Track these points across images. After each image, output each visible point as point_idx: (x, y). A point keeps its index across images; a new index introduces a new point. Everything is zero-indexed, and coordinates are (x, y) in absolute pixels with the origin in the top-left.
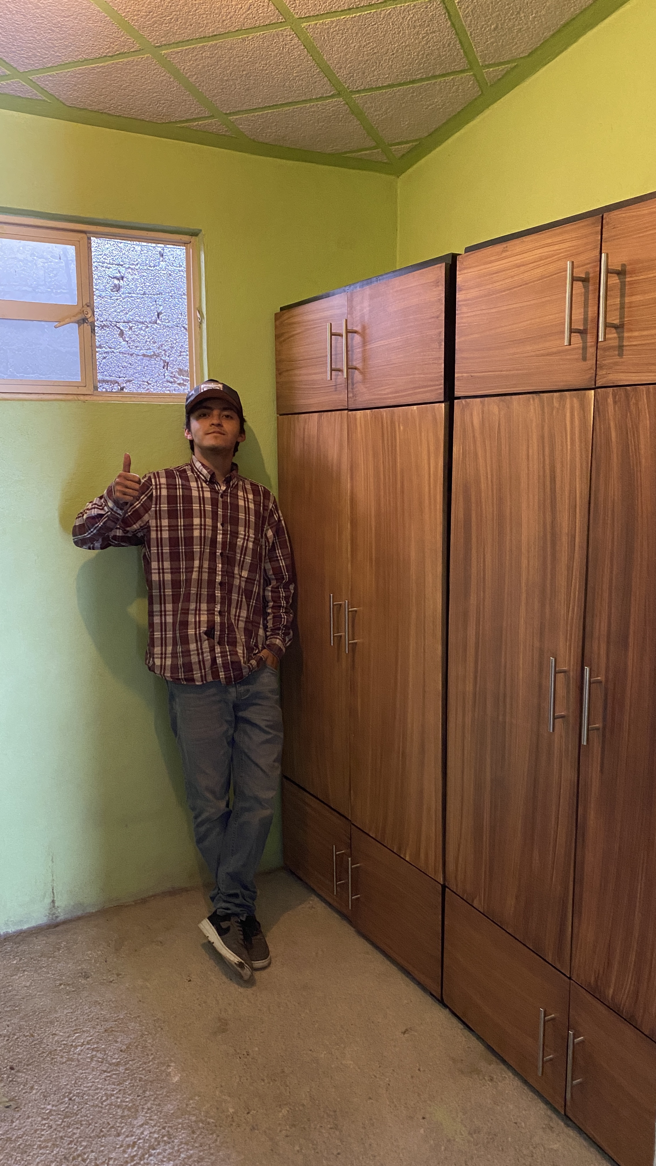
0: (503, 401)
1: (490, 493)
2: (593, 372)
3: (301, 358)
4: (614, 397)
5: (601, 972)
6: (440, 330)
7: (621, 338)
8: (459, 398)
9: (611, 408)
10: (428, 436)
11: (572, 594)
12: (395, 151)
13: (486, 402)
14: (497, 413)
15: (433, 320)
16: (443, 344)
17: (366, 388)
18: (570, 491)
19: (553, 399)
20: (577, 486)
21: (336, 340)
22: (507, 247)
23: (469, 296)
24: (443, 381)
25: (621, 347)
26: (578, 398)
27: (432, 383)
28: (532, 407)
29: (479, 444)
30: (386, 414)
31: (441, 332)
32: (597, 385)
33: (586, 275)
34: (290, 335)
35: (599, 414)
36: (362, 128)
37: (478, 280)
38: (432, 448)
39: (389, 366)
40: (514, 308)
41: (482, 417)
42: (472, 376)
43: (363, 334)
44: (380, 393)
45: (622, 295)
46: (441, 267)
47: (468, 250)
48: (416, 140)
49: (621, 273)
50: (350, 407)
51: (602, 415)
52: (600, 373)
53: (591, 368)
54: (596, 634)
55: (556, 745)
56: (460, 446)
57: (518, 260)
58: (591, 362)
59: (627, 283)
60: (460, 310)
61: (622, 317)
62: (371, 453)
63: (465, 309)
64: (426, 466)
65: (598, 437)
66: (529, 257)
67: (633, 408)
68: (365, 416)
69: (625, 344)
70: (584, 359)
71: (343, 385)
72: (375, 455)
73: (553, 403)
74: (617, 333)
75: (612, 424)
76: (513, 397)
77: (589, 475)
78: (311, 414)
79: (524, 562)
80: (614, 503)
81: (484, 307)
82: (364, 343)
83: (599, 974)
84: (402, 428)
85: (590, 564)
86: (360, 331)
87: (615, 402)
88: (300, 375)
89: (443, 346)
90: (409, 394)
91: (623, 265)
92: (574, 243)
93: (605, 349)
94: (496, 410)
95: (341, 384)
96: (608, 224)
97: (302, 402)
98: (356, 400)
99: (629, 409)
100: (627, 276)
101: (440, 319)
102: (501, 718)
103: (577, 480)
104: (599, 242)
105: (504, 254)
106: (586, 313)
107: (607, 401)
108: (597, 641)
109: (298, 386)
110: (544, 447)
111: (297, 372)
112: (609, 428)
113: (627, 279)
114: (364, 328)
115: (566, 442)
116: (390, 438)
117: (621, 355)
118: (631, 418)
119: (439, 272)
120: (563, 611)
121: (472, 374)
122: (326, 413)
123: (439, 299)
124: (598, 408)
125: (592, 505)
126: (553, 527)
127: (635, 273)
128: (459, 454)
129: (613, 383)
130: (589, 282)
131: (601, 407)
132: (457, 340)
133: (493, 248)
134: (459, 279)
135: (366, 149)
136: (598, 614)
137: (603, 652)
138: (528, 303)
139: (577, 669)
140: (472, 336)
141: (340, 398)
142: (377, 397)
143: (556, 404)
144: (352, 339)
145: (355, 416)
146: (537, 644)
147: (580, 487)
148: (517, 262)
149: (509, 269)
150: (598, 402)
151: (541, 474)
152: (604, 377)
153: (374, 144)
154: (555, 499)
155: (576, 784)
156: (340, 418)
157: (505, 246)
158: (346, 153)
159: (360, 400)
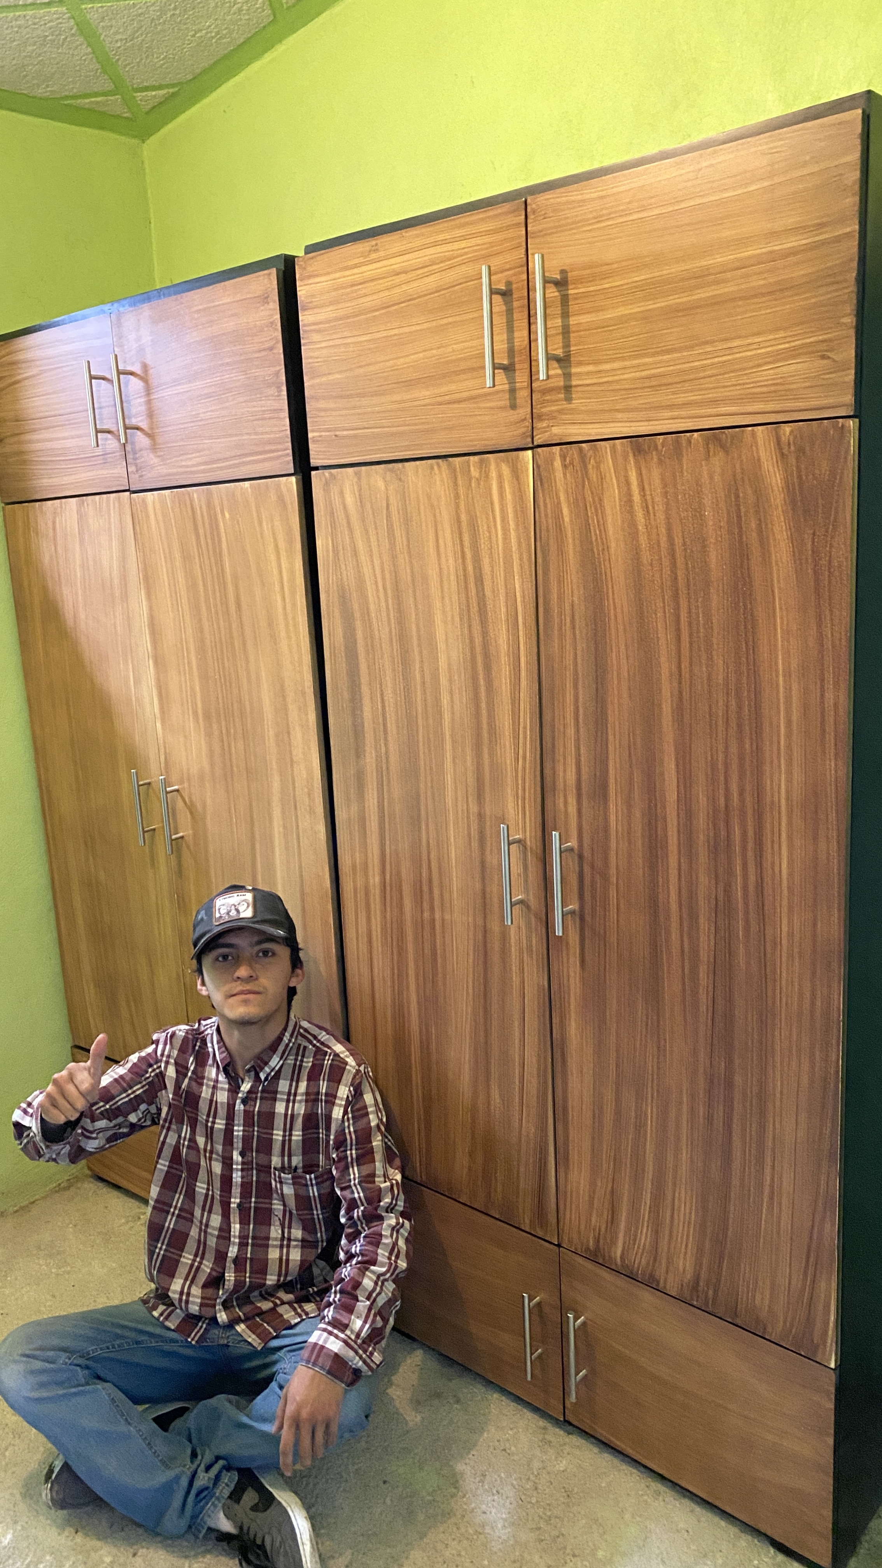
0: (391, 470)
1: (383, 604)
2: (528, 423)
3: (38, 415)
4: (563, 457)
5: (603, 1230)
6: (278, 368)
7: (568, 376)
8: (316, 468)
9: (559, 474)
10: (272, 527)
11: (521, 736)
12: (141, 100)
13: (363, 474)
14: (383, 488)
15: (263, 353)
16: (284, 388)
17: (159, 456)
18: (507, 593)
19: (469, 466)
20: (517, 586)
21: (99, 385)
22: (376, 245)
23: (321, 317)
24: (290, 444)
25: (568, 388)
26: (508, 462)
27: (273, 448)
28: (437, 478)
29: (358, 533)
30: (199, 498)
31: (279, 371)
32: (535, 443)
33: (506, 286)
34: (13, 380)
35: (542, 484)
36: (94, 60)
37: (333, 293)
38: (282, 545)
39: (197, 424)
40: (395, 335)
41: (360, 495)
42: (336, 436)
43: (144, 379)
44: (184, 463)
45: (565, 315)
46: (269, 274)
47: (311, 249)
48: (173, 86)
49: (561, 284)
50: (133, 488)
51: (546, 485)
52: (538, 425)
53: (525, 419)
54: (560, 785)
55: (513, 941)
56: (327, 539)
57: (397, 263)
58: (524, 411)
59: (570, 297)
60: (307, 338)
61: (567, 345)
62: (177, 555)
63: (315, 337)
64: (275, 572)
65: (543, 515)
66: (414, 259)
67: (593, 475)
68: (163, 502)
69: (574, 383)
70: (513, 407)
71: (118, 454)
72: (187, 558)
73: (469, 471)
74: (561, 367)
75: (562, 497)
76: (407, 464)
77: (533, 569)
78: (63, 500)
79: (445, 700)
80: (573, 605)
81: (346, 334)
82: (148, 390)
83: (600, 1230)
84: (227, 515)
85: (544, 693)
86: (139, 372)
87: (565, 466)
88: (38, 441)
89: (285, 393)
90: (234, 464)
91: (563, 272)
92: (487, 239)
93: (545, 392)
94: (381, 484)
95: (114, 453)
96: (534, 212)
97: (45, 482)
98: (141, 476)
99: (587, 475)
100: (570, 287)
101: (275, 351)
102: (426, 915)
103: (516, 578)
104: (524, 239)
105: (374, 256)
106: (510, 340)
107: (552, 464)
108: (561, 795)
109: (36, 459)
110: (460, 534)
111: (28, 437)
112: (559, 503)
113: (570, 292)
114: (145, 367)
115: (495, 525)
116: (208, 532)
117: (569, 399)
118: (590, 487)
119: (269, 281)
120: (509, 760)
121: (337, 433)
122: (90, 497)
123: (272, 323)
124: (540, 475)
125: (541, 610)
126: (485, 645)
127: (582, 283)
128: (328, 551)
129: (561, 439)
130: (511, 295)
131: (544, 474)
132: (307, 384)
133: (353, 247)
134: (302, 291)
135: (96, 95)
136: (561, 759)
137: (572, 809)
138: (418, 328)
139: (536, 836)
140: (331, 377)
141: (115, 474)
142: (180, 470)
143: (475, 472)
144: (127, 385)
145: (144, 501)
146: (474, 808)
147: (521, 587)
148: (395, 266)
149: (384, 278)
150: (538, 467)
151: (461, 573)
152: (546, 432)
153: (110, 86)
154: (485, 605)
155: (546, 990)
156: (117, 505)
157: (374, 243)
158: (67, 97)
159: (149, 475)
